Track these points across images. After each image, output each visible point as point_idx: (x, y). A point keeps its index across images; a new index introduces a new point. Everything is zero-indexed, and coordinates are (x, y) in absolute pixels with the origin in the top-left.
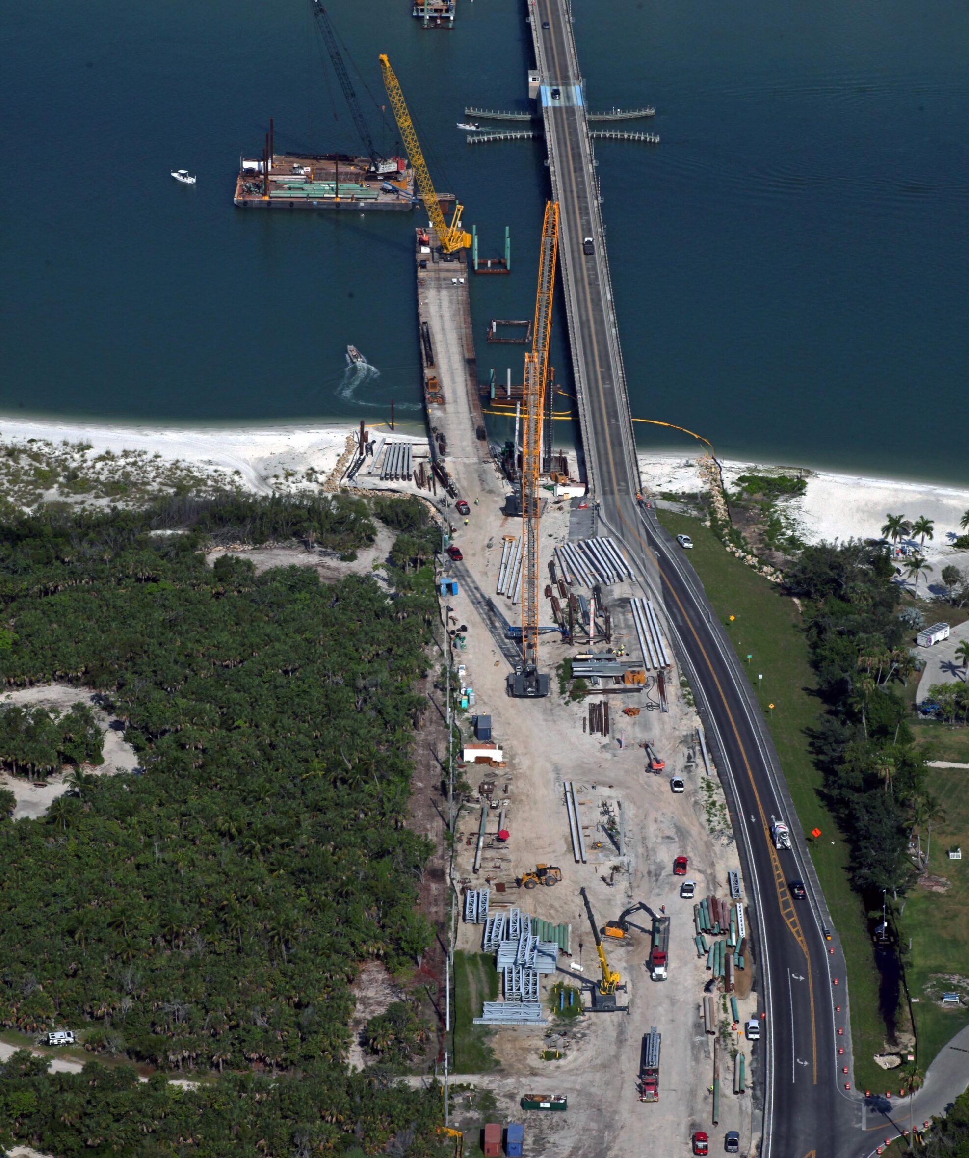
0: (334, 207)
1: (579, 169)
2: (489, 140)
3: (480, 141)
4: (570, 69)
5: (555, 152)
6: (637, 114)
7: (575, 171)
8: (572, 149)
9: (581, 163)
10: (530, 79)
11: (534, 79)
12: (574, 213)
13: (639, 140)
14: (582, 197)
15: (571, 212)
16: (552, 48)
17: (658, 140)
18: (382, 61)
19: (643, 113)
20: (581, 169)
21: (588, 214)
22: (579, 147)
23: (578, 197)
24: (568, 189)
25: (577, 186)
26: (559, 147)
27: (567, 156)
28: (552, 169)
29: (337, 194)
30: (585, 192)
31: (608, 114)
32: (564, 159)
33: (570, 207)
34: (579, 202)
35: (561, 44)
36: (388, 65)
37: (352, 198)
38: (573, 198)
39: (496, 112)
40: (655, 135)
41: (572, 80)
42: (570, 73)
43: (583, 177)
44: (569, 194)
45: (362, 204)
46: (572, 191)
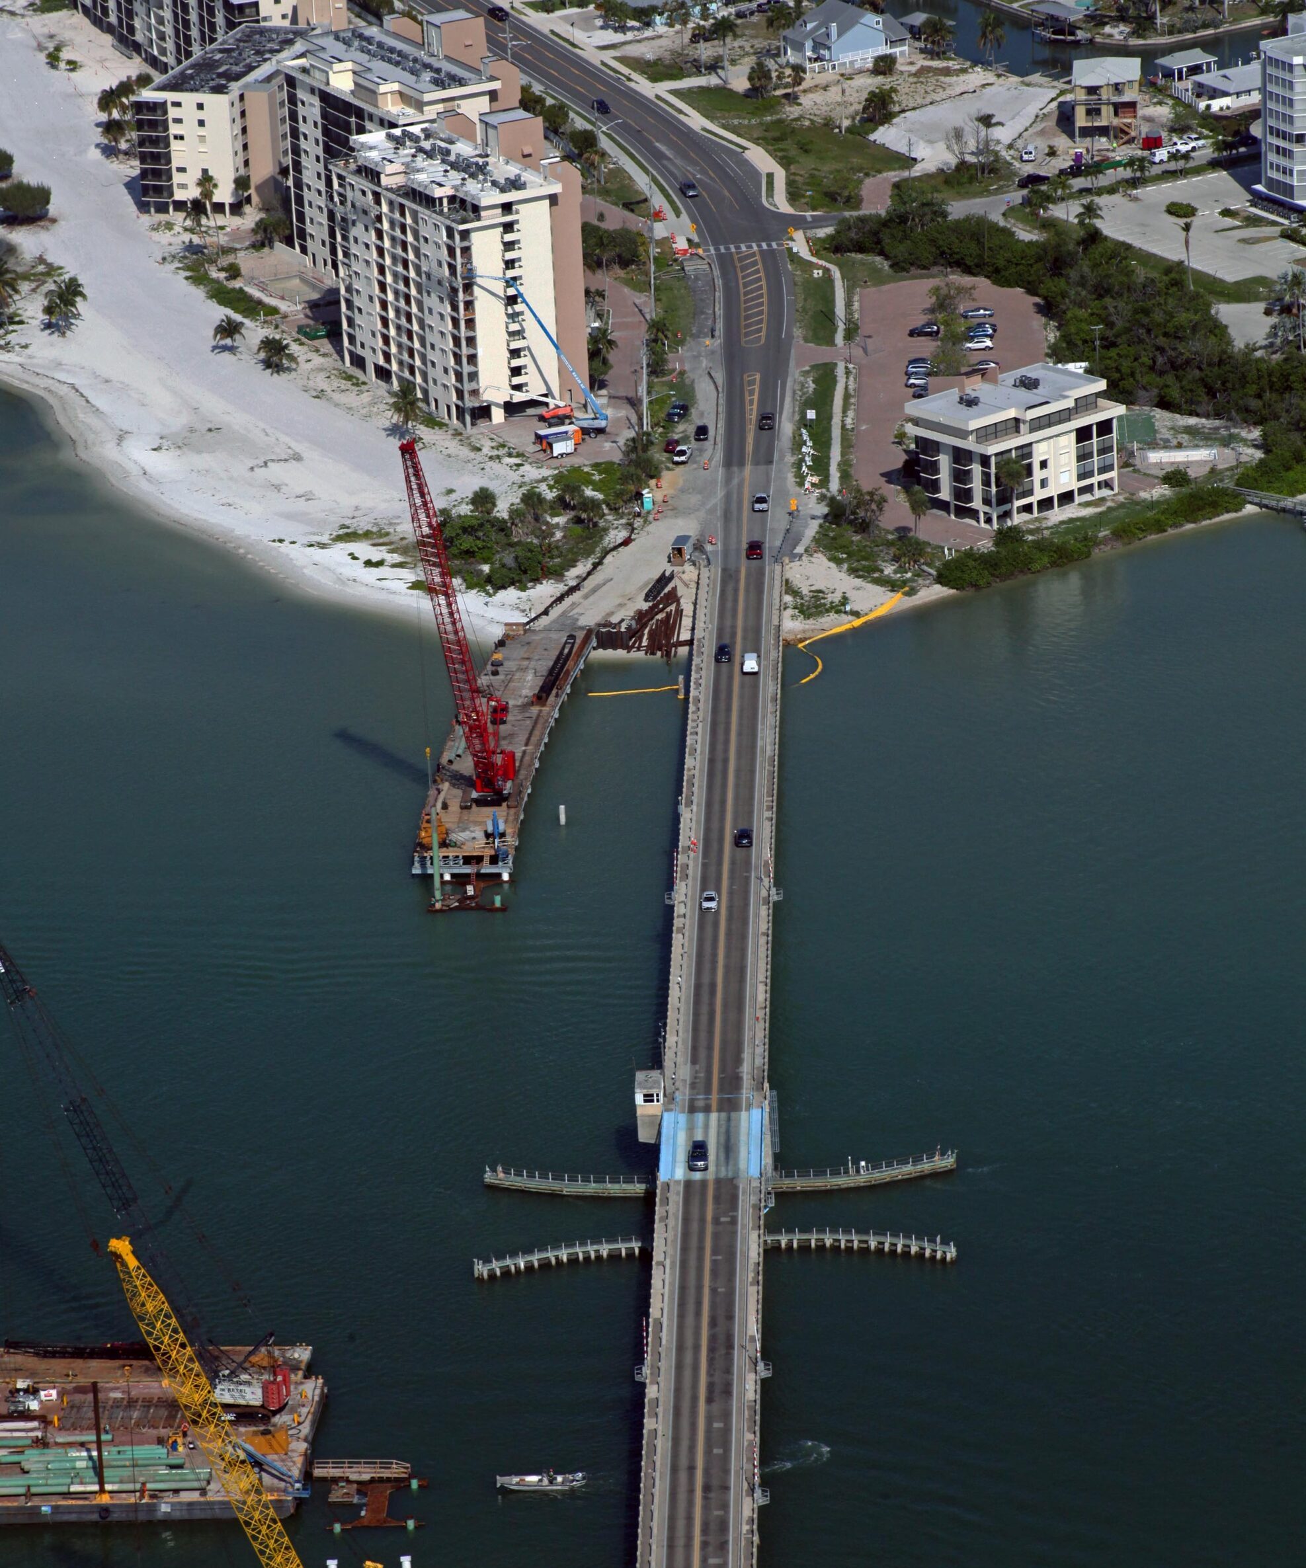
0: (95, 1517)
1: (721, 1391)
2: (529, 1268)
3: (506, 1272)
4: (746, 1055)
5: (668, 1336)
6: (908, 1169)
7: (709, 1400)
8: (713, 1323)
9: (728, 1370)
10: (639, 1099)
11: (648, 1098)
12: (688, 1546)
13: (906, 1254)
14: (716, 1488)
15: (680, 1542)
16: (713, 986)
17: (952, 1253)
18: (117, 1256)
19: (926, 1166)
20: (727, 1392)
21: (723, 1546)
22: (730, 1317)
23: (707, 1488)
24: (683, 1461)
25: (708, 1452)
26: (681, 1316)
27: (697, 1348)
28: (651, 1392)
29: (101, 1483)
30: (726, 1471)
31: (836, 1173)
32: (688, 1358)
33: (681, 1523)
34: (706, 1508)
35: (737, 972)
36: (132, 1262)
37: (142, 1491)
38: (691, 1491)
39: (558, 1177)
40: (945, 1242)
41: (746, 1092)
42: (746, 1069)
43: (726, 1416)
44: (683, 1476)
45: (165, 1508)
46: (692, 1468)
